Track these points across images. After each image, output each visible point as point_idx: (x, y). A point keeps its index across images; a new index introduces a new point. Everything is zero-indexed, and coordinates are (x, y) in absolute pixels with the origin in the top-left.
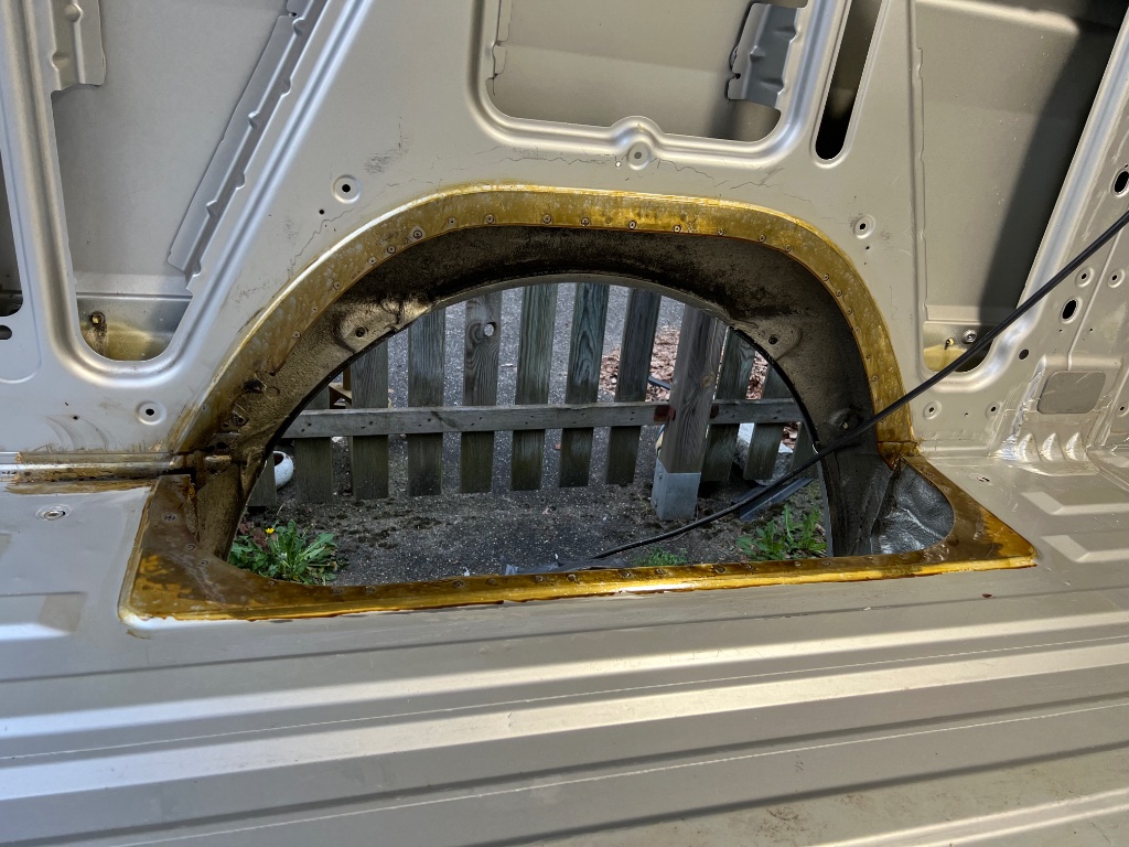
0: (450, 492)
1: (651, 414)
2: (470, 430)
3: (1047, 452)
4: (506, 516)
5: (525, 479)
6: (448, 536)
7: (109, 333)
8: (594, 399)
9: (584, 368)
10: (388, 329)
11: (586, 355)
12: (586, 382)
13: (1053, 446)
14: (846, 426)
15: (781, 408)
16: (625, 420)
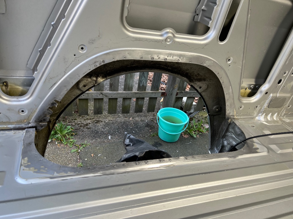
0: (105, 113)
1: (160, 94)
2: (111, 98)
3: (269, 118)
4: (120, 120)
5: (125, 110)
6: (104, 126)
7: (9, 87)
8: (145, 90)
9: (143, 82)
10: (93, 85)
11: (143, 78)
12: (143, 86)
13: (271, 116)
14: (217, 110)
15: (194, 93)
16: (153, 96)
